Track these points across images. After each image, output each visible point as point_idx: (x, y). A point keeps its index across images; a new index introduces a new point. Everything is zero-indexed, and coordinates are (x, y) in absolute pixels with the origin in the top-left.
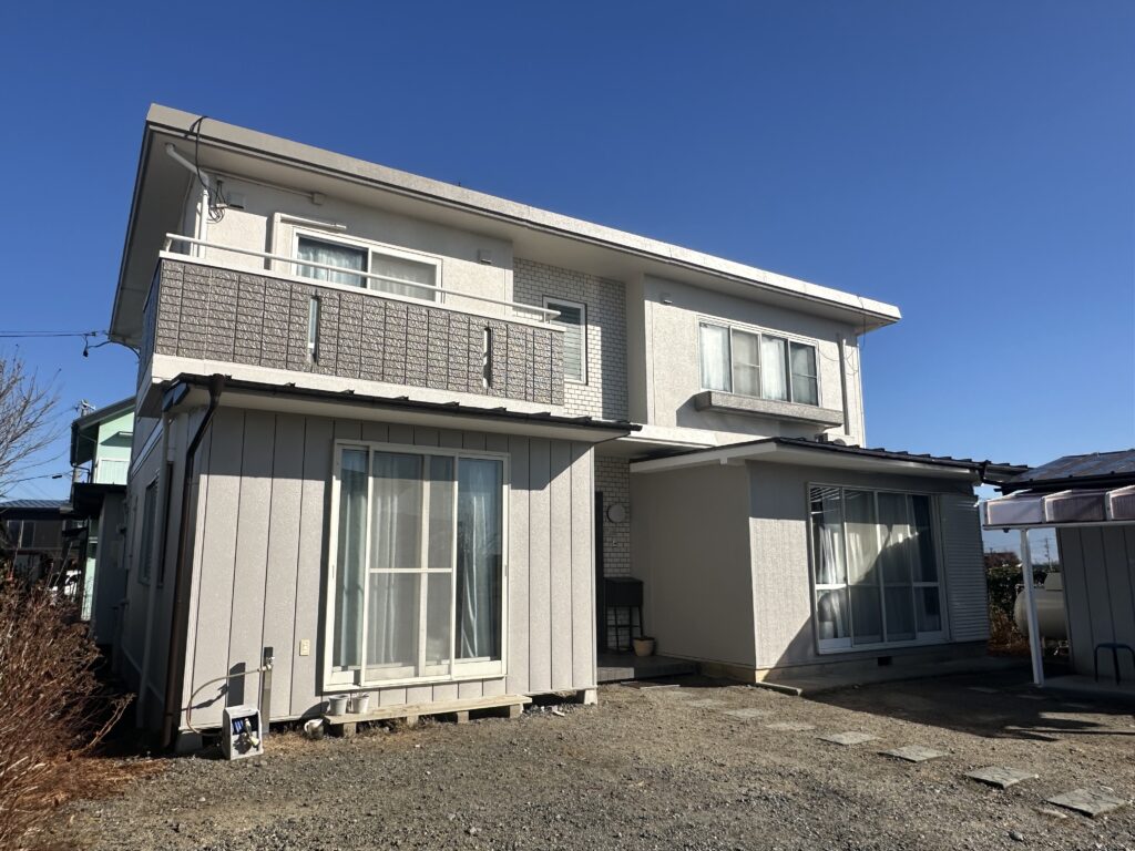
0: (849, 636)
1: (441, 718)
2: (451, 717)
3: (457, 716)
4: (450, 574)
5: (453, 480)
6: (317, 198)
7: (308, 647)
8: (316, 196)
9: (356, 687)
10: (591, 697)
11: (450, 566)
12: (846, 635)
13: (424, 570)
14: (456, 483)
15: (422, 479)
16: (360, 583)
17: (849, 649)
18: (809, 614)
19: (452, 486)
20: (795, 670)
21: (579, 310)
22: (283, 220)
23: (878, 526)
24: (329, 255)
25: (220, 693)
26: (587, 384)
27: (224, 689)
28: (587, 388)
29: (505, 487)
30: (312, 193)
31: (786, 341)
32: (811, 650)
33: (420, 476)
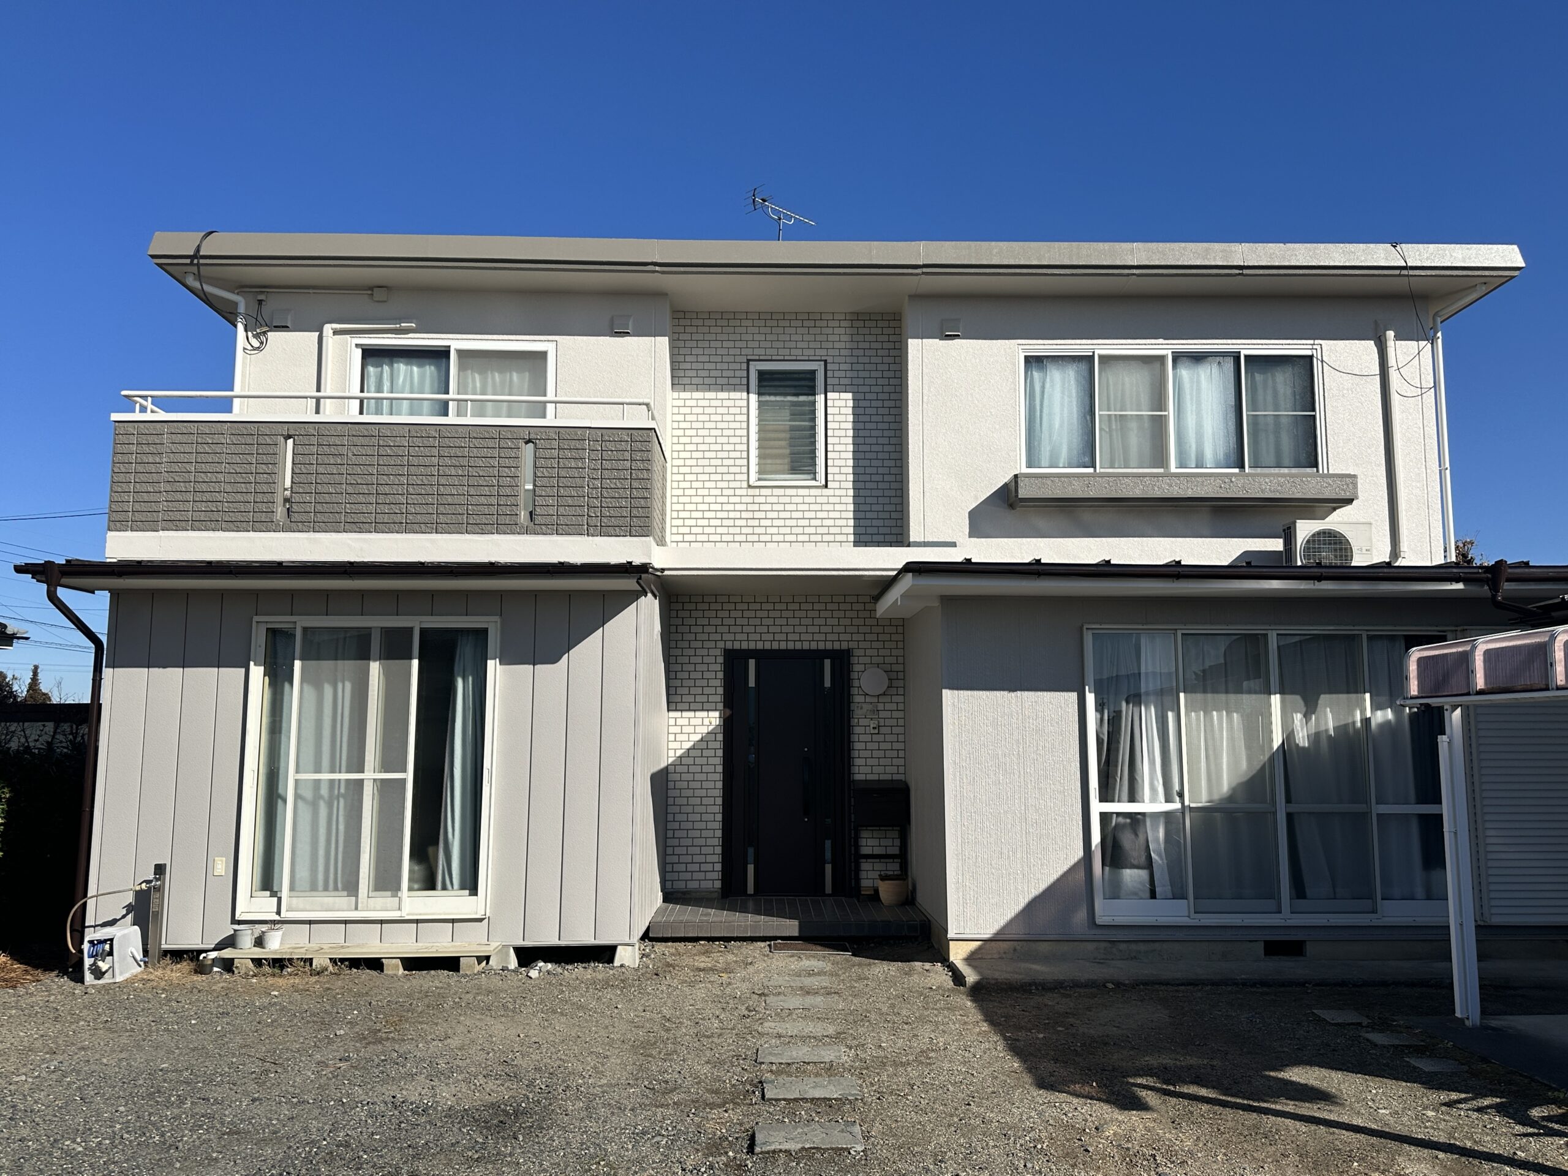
0: (1183, 897)
1: (355, 963)
2: (375, 964)
3: (382, 964)
4: (404, 781)
5: (411, 658)
6: (379, 294)
7: (222, 866)
8: (375, 289)
9: (277, 918)
10: (627, 957)
11: (404, 770)
12: (1178, 894)
13: (370, 774)
14: (415, 663)
15: (369, 659)
16: (281, 791)
17: (1185, 921)
18: (1080, 853)
19: (410, 667)
20: (1044, 947)
21: (813, 372)
22: (336, 332)
23: (1276, 700)
24: (407, 364)
25: (124, 912)
26: (826, 486)
27: (129, 908)
28: (825, 491)
29: (491, 664)
30: (371, 288)
31: (1236, 357)
32: (1081, 915)
33: (365, 655)
